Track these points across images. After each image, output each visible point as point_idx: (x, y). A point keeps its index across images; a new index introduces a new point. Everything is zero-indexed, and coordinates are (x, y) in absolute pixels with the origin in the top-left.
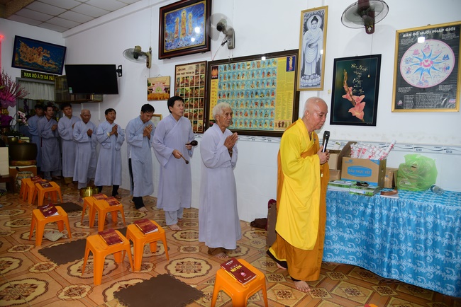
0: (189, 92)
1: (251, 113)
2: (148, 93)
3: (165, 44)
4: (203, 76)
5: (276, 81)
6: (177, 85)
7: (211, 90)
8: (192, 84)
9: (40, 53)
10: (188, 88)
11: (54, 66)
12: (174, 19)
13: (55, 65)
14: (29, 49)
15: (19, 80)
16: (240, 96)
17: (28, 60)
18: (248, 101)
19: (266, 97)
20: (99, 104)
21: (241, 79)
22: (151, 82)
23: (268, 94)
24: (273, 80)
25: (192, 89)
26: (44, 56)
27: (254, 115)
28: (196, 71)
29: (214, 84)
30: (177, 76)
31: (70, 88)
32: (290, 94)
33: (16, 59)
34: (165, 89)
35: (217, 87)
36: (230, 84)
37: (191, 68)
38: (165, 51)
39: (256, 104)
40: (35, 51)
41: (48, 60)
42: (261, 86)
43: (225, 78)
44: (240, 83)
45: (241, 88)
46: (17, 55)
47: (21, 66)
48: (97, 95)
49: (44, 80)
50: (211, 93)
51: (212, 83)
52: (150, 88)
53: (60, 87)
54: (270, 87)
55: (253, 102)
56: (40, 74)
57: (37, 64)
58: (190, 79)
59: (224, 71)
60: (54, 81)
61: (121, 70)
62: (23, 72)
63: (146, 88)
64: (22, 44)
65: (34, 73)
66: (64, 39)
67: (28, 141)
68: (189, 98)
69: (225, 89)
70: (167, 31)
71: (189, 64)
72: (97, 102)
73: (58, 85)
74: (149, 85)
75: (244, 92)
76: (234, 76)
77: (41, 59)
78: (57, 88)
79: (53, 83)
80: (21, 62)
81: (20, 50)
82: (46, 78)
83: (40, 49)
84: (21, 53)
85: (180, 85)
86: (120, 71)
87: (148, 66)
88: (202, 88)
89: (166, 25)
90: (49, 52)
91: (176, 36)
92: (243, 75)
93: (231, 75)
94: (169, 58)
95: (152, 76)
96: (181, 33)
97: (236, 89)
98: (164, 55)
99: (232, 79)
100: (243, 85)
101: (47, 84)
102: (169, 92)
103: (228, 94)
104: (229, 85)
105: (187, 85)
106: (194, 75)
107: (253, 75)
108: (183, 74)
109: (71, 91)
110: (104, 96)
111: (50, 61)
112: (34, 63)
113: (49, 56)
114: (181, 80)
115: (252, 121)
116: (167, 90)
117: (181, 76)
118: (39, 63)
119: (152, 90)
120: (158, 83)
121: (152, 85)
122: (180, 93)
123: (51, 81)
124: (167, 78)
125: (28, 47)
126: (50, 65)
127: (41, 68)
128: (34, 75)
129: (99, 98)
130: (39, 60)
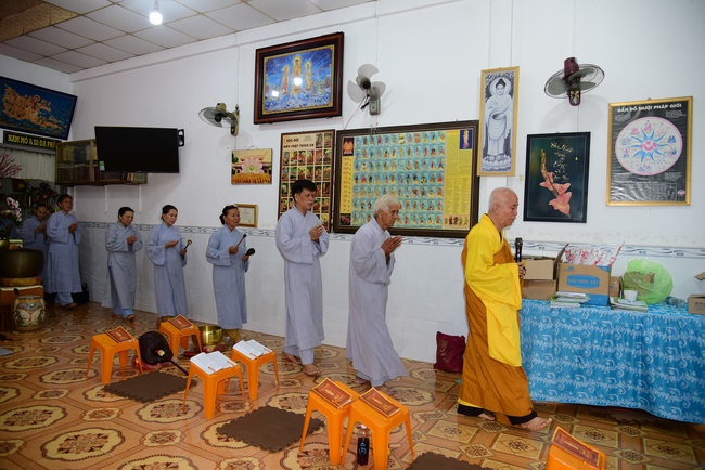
0: (306, 173)
1: (407, 205)
2: (233, 173)
3: (265, 102)
4: (329, 150)
5: (444, 162)
6: (283, 163)
7: (343, 171)
8: (311, 161)
9: (35, 104)
10: (304, 168)
11: (56, 126)
12: (281, 67)
13: (59, 124)
14: (19, 98)
16: (390, 181)
17: (15, 116)
18: (402, 188)
19: (429, 183)
20: (140, 187)
21: (391, 157)
22: (238, 157)
23: (433, 179)
24: (440, 159)
25: (310, 169)
26: (41, 110)
27: (411, 208)
28: (317, 143)
29: (348, 163)
30: (285, 150)
31: (102, 163)
32: (465, 179)
34: (264, 168)
35: (352, 167)
36: (374, 163)
37: (309, 138)
38: (264, 113)
39: (415, 192)
40: (28, 102)
41: (47, 116)
42: (421, 169)
43: (364, 155)
44: (388, 163)
45: (391, 170)
47: (5, 124)
48: (139, 174)
49: (38, 147)
50: (343, 176)
51: (343, 162)
52: (235, 165)
53: (65, 159)
54: (436, 169)
55: (410, 189)
56: (33, 138)
57: (30, 123)
58: (307, 155)
59: (362, 145)
60: (55, 149)
61: (183, 136)
62: (6, 135)
63: (229, 166)
64: (9, 89)
65: (24, 136)
66: (72, 84)
69: (365, 170)
70: (269, 83)
71: (304, 133)
72: (139, 183)
73: (61, 156)
74: (234, 161)
75: (395, 175)
76: (379, 153)
77: (36, 113)
78: (60, 161)
79: (53, 152)
80: (4, 118)
81: (4, 99)
82: (43, 144)
83: (37, 98)
84: (5, 104)
85: (290, 163)
86: (182, 138)
87: (233, 133)
88: (326, 168)
89: (265, 75)
90: (49, 104)
91: (284, 91)
92: (394, 152)
93: (374, 150)
94: (271, 122)
95: (241, 148)
96: (292, 88)
97: (383, 170)
98: (263, 117)
99: (376, 157)
100: (394, 165)
101: (43, 154)
102: (270, 172)
103: (371, 178)
104: (372, 165)
105: (302, 163)
106: (313, 148)
107: (409, 152)
108: (294, 146)
109: (102, 168)
110: (150, 175)
111: (50, 119)
112: (25, 120)
113: (49, 110)
114: (291, 156)
115: (409, 216)
116: (267, 169)
117: (291, 150)
118: (33, 121)
119: (240, 168)
120: (252, 158)
121: (240, 161)
122: (289, 175)
123: (49, 148)
124: (266, 151)
125: (17, 95)
126: (50, 124)
127: (36, 129)
128: (24, 140)
129: (142, 178)
130: (33, 116)
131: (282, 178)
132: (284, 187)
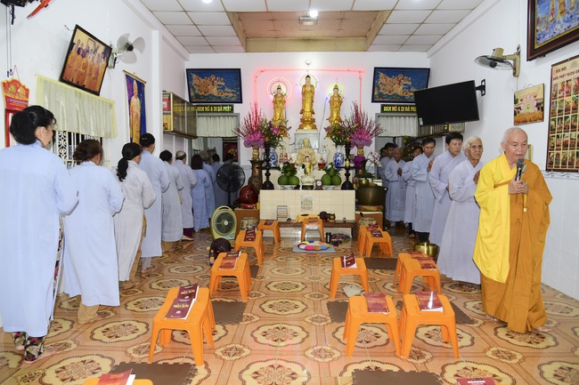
0: (571, 105)
2: (515, 114)
3: (537, 36)
6: (553, 97)
8: (576, 90)
9: (400, 81)
10: (569, 99)
14: (389, 79)
15: (378, 116)
22: (518, 97)
25: (575, 99)
26: (404, 84)
30: (554, 82)
31: (421, 119)
33: (376, 93)
34: (538, 105)
37: (575, 64)
38: (536, 47)
40: (395, 81)
41: (409, 88)
46: (376, 89)
47: (381, 99)
48: (457, 125)
49: (405, 112)
52: (517, 106)
56: (401, 106)
57: (398, 95)
58: (573, 84)
61: (484, 86)
62: (382, 107)
63: (512, 107)
64: (382, 75)
65: (394, 106)
66: (429, 59)
67: (380, 184)
68: (570, 115)
70: (539, 15)
71: (571, 59)
74: (516, 102)
77: (401, 88)
79: (415, 114)
80: (381, 95)
81: (379, 82)
83: (401, 76)
84: (380, 86)
85: (558, 95)
86: (482, 88)
87: (514, 74)
89: (537, 6)
90: (410, 78)
91: (551, 18)
94: (544, 55)
95: (520, 88)
96: (559, 12)
98: (535, 52)
101: (409, 117)
102: (543, 109)
105: (568, 94)
108: (562, 77)
109: (421, 123)
110: (466, 124)
111: (412, 90)
112: (394, 94)
113: (410, 83)
114: (559, 88)
116: (540, 106)
117: (559, 81)
118: (400, 94)
119: (520, 108)
120: (528, 97)
121: (519, 102)
122: (558, 109)
123: (412, 112)
124: (538, 87)
125: (387, 77)
126: (411, 94)
127: (402, 100)
128: (394, 109)
129: (459, 127)
130: (399, 90)
131: (552, 113)
132: (553, 123)
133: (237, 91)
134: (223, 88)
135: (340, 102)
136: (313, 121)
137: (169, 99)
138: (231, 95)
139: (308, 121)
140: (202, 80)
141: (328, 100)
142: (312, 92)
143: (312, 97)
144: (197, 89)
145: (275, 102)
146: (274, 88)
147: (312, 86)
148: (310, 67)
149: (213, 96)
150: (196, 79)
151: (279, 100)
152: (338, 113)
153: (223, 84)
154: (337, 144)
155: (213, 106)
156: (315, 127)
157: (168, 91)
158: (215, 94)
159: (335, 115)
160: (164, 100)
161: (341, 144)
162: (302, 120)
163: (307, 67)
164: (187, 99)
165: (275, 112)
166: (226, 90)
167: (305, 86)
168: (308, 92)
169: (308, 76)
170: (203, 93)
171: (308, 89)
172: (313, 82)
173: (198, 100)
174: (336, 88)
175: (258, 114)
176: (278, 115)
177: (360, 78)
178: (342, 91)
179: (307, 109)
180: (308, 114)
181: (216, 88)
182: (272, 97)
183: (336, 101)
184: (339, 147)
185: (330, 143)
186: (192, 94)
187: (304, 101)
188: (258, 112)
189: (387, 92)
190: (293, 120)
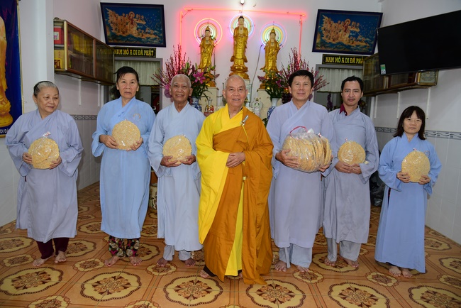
9: (346, 27)
11: (364, 44)
13: (366, 42)
14: (334, 24)
15: (319, 68)
20: (430, 89)
26: (351, 32)
31: (383, 66)
33: (318, 41)
40: (341, 27)
41: (356, 36)
46: (318, 36)
47: (323, 48)
48: (429, 74)
49: (349, 64)
53: (369, 72)
56: (345, 57)
57: (343, 45)
60: (362, 65)
62: (324, 57)
64: (326, 19)
65: (338, 56)
66: (380, 3)
72: (427, 86)
73: (366, 70)
77: (347, 35)
78: (366, 74)
79: (360, 67)
80: (323, 43)
81: (323, 28)
82: (353, 61)
83: (348, 22)
84: (324, 32)
90: (358, 25)
101: (353, 70)
109: (383, 71)
110: (441, 73)
111: (359, 38)
112: (338, 43)
113: (358, 30)
118: (345, 43)
123: (358, 64)
125: (332, 22)
126: (358, 43)
127: (347, 49)
128: (337, 60)
129: (431, 79)
130: (345, 38)
133: (160, 31)
134: (144, 29)
135: (278, 49)
136: (245, 70)
137: (62, 29)
138: (153, 36)
139: (239, 70)
140: (119, 17)
141: (263, 47)
142: (245, 35)
143: (245, 42)
144: (114, 28)
145: (202, 46)
146: (202, 32)
147: (246, 29)
148: (245, 8)
149: (133, 37)
150: (113, 17)
151: (207, 44)
152: (274, 62)
153: (144, 23)
154: (273, 96)
155: (133, 49)
156: (247, 77)
157: (61, 18)
158: (135, 35)
159: (270, 64)
160: (55, 30)
161: (278, 97)
162: (233, 69)
163: (240, 8)
164: (103, 40)
165: (202, 58)
166: (147, 30)
167: (237, 29)
168: (241, 36)
169: (241, 17)
170: (121, 33)
171: (241, 32)
172: (247, 25)
173: (116, 41)
174: (273, 33)
175: (182, 59)
176: (205, 61)
177: (301, 23)
178: (280, 37)
179: (239, 56)
180: (240, 62)
181: (135, 28)
182: (199, 41)
183: (273, 48)
184: (275, 100)
185: (264, 95)
186: (108, 34)
187: (235, 46)
188: (182, 56)
189: (331, 41)
190: (223, 69)
